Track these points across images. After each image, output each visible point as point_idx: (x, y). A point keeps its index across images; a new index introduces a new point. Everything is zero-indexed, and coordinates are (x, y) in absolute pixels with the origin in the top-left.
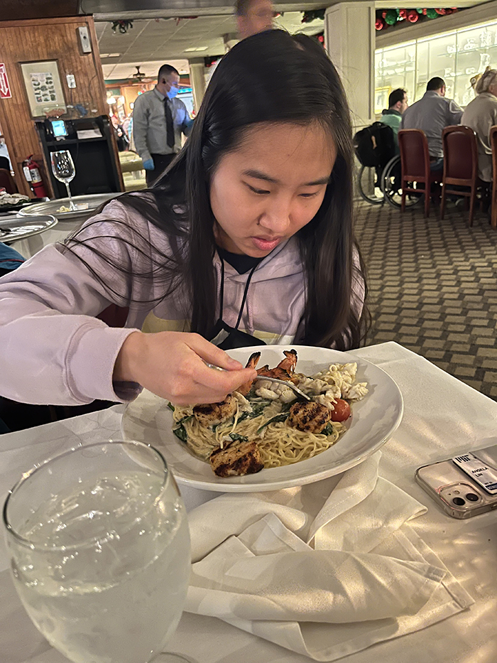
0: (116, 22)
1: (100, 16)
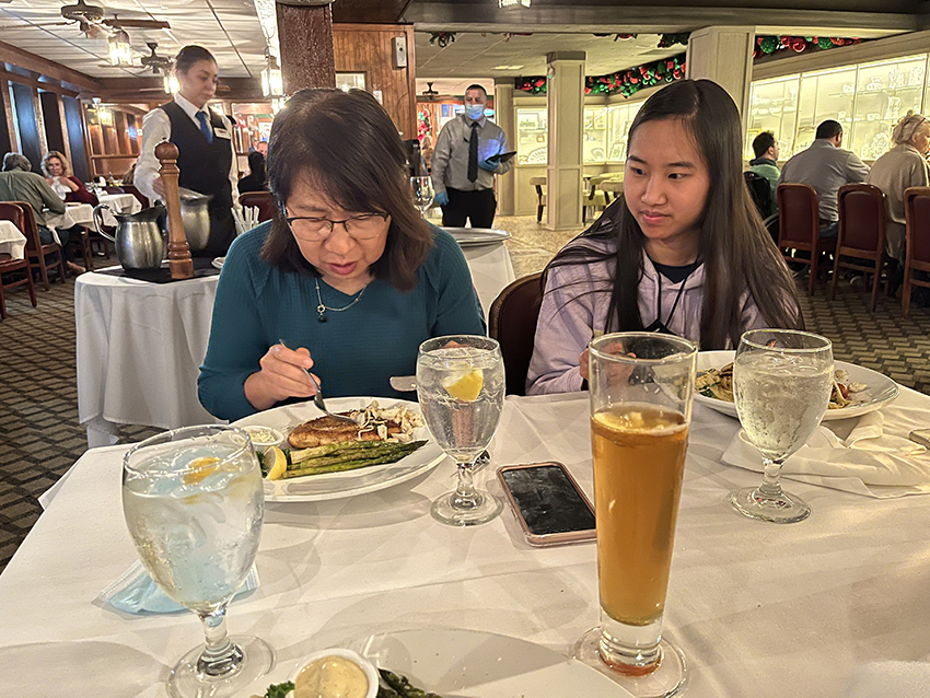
0: (435, 34)
1: (421, 26)
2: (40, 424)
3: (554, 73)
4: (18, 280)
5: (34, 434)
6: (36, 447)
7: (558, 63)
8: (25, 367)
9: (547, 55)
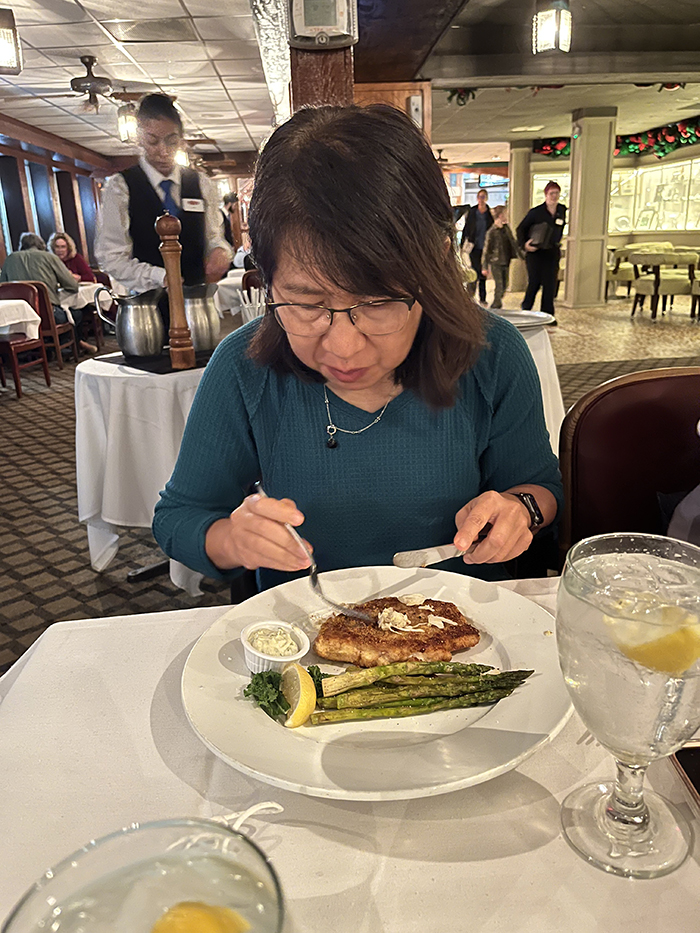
0: (454, 91)
1: (440, 82)
2: (46, 511)
3: (580, 133)
4: (34, 359)
5: (40, 523)
6: (40, 537)
7: (586, 121)
8: (36, 449)
9: (573, 112)
